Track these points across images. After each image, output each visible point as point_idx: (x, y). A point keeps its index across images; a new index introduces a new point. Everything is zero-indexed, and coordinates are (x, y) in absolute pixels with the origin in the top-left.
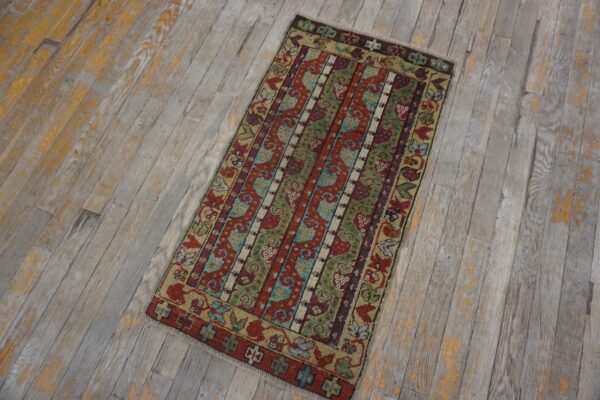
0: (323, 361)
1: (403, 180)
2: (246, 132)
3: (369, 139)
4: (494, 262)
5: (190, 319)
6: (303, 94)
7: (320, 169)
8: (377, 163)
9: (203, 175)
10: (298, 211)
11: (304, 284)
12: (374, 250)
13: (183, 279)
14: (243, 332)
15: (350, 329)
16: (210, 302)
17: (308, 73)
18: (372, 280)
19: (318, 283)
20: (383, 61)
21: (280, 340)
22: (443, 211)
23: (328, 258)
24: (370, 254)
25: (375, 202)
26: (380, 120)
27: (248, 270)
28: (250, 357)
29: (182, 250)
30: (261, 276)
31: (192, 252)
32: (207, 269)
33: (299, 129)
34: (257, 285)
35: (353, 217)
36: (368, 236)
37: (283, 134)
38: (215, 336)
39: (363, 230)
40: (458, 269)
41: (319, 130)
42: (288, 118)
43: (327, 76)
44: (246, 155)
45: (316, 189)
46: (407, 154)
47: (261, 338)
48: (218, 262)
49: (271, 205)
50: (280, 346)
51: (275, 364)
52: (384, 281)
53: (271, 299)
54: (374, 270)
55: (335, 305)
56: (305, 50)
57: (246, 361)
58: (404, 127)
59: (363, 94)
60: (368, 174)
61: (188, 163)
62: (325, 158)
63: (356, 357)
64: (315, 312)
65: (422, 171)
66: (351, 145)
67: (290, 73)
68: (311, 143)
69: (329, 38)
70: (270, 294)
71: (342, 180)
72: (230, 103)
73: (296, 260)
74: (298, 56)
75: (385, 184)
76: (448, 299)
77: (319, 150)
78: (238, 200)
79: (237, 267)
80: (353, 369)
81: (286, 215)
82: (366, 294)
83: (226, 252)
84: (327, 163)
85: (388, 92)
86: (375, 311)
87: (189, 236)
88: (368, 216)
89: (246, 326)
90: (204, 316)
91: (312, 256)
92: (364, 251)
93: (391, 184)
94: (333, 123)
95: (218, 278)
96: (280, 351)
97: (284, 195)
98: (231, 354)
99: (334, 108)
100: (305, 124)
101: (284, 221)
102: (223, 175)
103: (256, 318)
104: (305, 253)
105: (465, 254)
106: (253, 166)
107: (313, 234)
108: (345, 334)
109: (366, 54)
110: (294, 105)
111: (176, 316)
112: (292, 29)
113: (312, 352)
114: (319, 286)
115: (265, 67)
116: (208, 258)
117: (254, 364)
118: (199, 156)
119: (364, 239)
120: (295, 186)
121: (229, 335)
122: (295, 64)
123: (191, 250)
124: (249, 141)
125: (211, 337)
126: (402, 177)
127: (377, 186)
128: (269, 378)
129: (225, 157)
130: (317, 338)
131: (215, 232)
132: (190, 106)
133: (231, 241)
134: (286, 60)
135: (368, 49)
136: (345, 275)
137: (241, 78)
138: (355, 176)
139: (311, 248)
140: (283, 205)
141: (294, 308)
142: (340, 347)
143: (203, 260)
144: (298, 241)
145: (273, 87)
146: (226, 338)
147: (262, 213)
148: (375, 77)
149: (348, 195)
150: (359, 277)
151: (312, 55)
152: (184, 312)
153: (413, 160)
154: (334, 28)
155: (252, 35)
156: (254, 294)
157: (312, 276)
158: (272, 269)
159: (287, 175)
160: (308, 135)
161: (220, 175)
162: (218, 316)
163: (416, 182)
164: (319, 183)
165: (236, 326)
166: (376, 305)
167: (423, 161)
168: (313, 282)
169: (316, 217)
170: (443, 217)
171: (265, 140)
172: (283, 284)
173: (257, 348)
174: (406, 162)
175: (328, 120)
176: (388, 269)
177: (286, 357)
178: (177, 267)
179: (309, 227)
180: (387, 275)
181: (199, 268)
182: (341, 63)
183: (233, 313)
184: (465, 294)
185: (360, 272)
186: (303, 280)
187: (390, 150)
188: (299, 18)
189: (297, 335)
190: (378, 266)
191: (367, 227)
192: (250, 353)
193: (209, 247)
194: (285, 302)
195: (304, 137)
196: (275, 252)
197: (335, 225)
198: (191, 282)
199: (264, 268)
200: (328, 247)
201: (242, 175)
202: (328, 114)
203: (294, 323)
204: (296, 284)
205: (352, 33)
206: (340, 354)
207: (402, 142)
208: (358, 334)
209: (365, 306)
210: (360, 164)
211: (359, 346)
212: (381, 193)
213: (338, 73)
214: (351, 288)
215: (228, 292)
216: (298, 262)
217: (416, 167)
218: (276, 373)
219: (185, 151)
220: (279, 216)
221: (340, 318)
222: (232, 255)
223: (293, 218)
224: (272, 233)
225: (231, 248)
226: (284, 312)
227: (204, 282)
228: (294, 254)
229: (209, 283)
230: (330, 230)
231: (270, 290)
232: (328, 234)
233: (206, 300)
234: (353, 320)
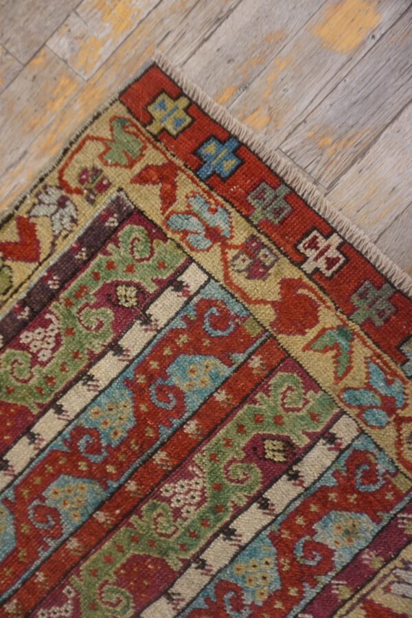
0: (164, 176)
10: (62, 569)
11: (130, 374)
14: (328, 317)
15: (74, 221)
16: (391, 432)
19: (95, 359)
21: (243, 263)
23: (44, 409)
27: (257, 473)
28: (333, 253)
31: (395, 597)
32: (367, 526)
34: (249, 424)
47: (288, 286)
48: (329, 533)
50: (249, 248)
51: (277, 212)
53: (226, 371)
55: (82, 289)
57: (344, 247)
63: (88, 157)
64: (132, 292)
70: (226, 384)
73: (124, 442)
79: (283, 493)
80: (106, 134)
89: (318, 328)
91: (79, 432)
95: (346, 487)
96: (253, 238)
98: (380, 279)
101: (109, 560)
103: (283, 339)
104: (94, 449)
107: (53, 486)
108: (88, 214)
113: (179, 206)
114: (97, 351)
116: (356, 557)
117: (328, 231)
121: (367, 325)
128: (305, 187)
130: (155, 233)
133: (273, 575)
136: (25, 348)
139: (74, 455)
140: (93, 607)
141: (180, 324)
142: (112, 193)
143: (372, 560)
146: (379, 322)
156: (265, 404)
157: (103, 384)
158: (195, 447)
162: (380, 385)
165: (343, 342)
168: (107, 368)
169: (25, 529)
172: (180, 395)
173: (308, 267)
177: (246, 218)
179: (55, 513)
181: (390, 543)
183: (338, 379)
186: (129, 383)
189: (197, 256)
192: (331, 262)
193: (342, 591)
194: (195, 348)
196: (167, 489)
199: (213, 458)
200: (33, 438)
203: (193, 289)
204: (151, 378)
206: (119, 177)
208: (62, 203)
209: (18, 259)
211: (71, 178)
214: (26, 313)
215: (332, 439)
216: (122, 434)
218: (282, 191)
220: (118, 584)
221: (82, 255)
222: (286, 535)
223: (85, 557)
224: (152, 543)
225: (280, 554)
226: (207, 325)
227: (389, 496)
228: (122, 458)
229: (377, 487)
230: (9, 479)
231: (221, 397)
232: (18, 469)
233: (399, 443)
234: (56, 237)
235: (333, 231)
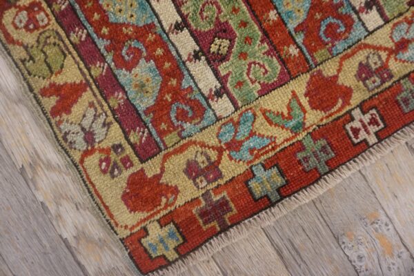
5: (216, 198)
13: (126, 162)
14: (314, 117)
16: (213, 142)
21: (374, 63)
27: (205, 27)
28: (363, 135)
29: (65, 127)
30: (235, 10)
31: (83, 109)
32: (144, 103)
34: (246, 32)
38: (282, 174)
47: (347, 93)
48: (145, 71)
50: (383, 70)
53: (292, 25)
57: (365, 146)
70: (282, 22)
79: (185, 44)
83: (134, 44)
87: (45, 92)
89: (307, 107)
90: (231, 168)
95: (178, 94)
96: (391, 76)
98: (333, 166)
103: (305, 78)
111: (192, 220)
116: (122, 88)
117: (381, 137)
121: (300, 146)
123: (77, 109)
125: (280, 181)
131: (78, 36)
133: (122, 18)
143: (117, 100)
146: (300, 156)
152: (195, 201)
156: (259, 49)
162: (251, 143)
165: (292, 123)
173: (357, 113)
177: (408, 75)
178: (92, 161)
181: (128, 117)
183: (264, 112)
189: (388, 27)
192: (356, 132)
193: (98, 70)
198: (146, 152)
203: (364, 16)
215: (219, 94)
222: (151, 37)
225: (136, 27)
226: (331, 20)
227: (163, 126)
229: (173, 119)
231: (272, 15)
233: (203, 145)
235: (380, 139)
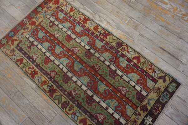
0: (13, 41)
1: (64, 100)
2: (113, 39)
3: (90, 93)
4: (12, 122)
5: (46, 5)
6: (126, 71)
7: (84, 65)
8: (77, 92)
9: (99, 19)
10: (68, 50)
11: (40, 43)
12: (40, 74)
13: (60, 5)
14: (34, 20)
15: (18, 53)
16: (48, 12)
17: (138, 77)
18: (30, 68)
19: (38, 48)
20: (135, 121)
21: (26, 30)
22: (43, 111)
23: (45, 55)
24: (39, 71)
25: (59, 82)
26: (99, 103)
27: (54, 26)
28: (26, 20)
29: (70, 6)
30: (50, 30)
31: (68, 9)
32: (60, 13)
33: (107, 63)
34: (47, 28)
35: (56, 70)
36: (46, 74)
37: (107, 55)
38: (37, 11)
39: (49, 73)
40: (17, 105)
41: (103, 72)
42: (115, 60)
43: (134, 87)
44: (102, 37)
45: (74, 60)
46: (76, 108)
47: (30, 24)
48: (61, 17)
49: (76, 41)
51: (20, 26)
52: (27, 72)
53: (41, 31)
54: (33, 70)
55: (29, 52)
56: (155, 81)
58: (90, 114)
59: (117, 101)
60: (73, 85)
61: (106, 15)
62: (88, 69)
63: (8, 52)
64: (29, 44)
65: (64, 111)
66: (91, 83)
67: (141, 69)
68: (98, 66)
69: (160, 97)
71: (75, 73)
72: (131, 37)
73: (50, 43)
74: (151, 76)
75: (65, 91)
76: (9, 94)
77: (93, 67)
78: (82, 29)
79: (56, 23)
80: (5, 50)
81: (69, 45)
82: (26, 64)
83: (64, 20)
84: (85, 69)
85: (114, 115)
86: (19, 65)
87: (75, 10)
88: (54, 77)
90: (45, 9)
91: (48, 49)
92: (42, 70)
93: (64, 94)
94: (105, 80)
95: (55, 16)
96: (23, 29)
97: (78, 47)
98: (30, 14)
99: (113, 83)
100: (109, 66)
101: (67, 44)
102: (96, 26)
103: (37, 25)
104: (51, 47)
105: (21, 111)
106: (95, 38)
107: (57, 53)
108: (17, 51)
109: (143, 114)
110: (121, 65)
111: (49, 1)
112: (171, 79)
113: (17, 39)
114: (37, 48)
115: (149, 58)
116: (64, 14)
118: (108, 20)
119: (46, 72)
120: (80, 52)
121: (35, 15)
122: (147, 73)
123: (69, 9)
124: (108, 40)
125: (37, 10)
126: (65, 100)
127: (66, 87)
128: (18, 22)
129: (103, 29)
130: (21, 41)
131: (72, 18)
132: (135, 21)
133: (67, 23)
134: (150, 69)
135: (146, 116)
136: (36, 59)
137: (145, 45)
138: (74, 79)
139: (52, 50)
140: (73, 45)
141: (34, 37)
142: (14, 48)
143: (64, 12)
144: (56, 46)
145: (134, 58)
147: (73, 36)
148: (125, 112)
149: (67, 73)
150: (33, 64)
151: (150, 84)
152: (49, 4)
153: (71, 109)
154: (166, 102)
155: (172, 57)
156: (45, 26)
157: (42, 47)
158: (51, 34)
159: (86, 50)
160: (103, 66)
161: (96, 25)
163: (60, 105)
164: (77, 62)
165: (37, 18)
166: (20, 66)
167: (69, 114)
168: (40, 47)
169: (63, 56)
170: (40, 109)
171: (106, 47)
172: (43, 36)
173: (27, 22)
174: (71, 105)
175: (108, 78)
176: (30, 76)
177: (20, 30)
178: (65, 3)
179: (60, 52)
180: (28, 75)
181: (62, 11)
182: (140, 97)
183: (42, 18)
184: (7, 102)
185: (35, 65)
186: (42, 43)
187: (80, 100)
188: (178, 85)
189: (25, 36)
190: (33, 72)
191: (50, 75)
192: (27, 20)
193: (68, 15)
194: (37, 35)
195: (102, 64)
196: (56, 37)
197: (57, 62)
198: (58, 7)
199: (52, 31)
200: (49, 56)
201: (93, 33)
202: (111, 79)
203: (29, 36)
204: (41, 40)
205: (161, 112)
206: (12, 47)
207: (83, 109)
208: (15, 55)
209: (23, 62)
210: (79, 83)
211: (11, 54)
212: (62, 87)
213: (134, 93)
214: (31, 60)
215: (49, 18)
217: (67, 109)
218: (17, 26)
219: (112, 15)
220: (70, 42)
221: (23, 52)
222: (62, 22)
223: (66, 47)
224: (64, 38)
225: (64, 22)
226: (34, 34)
227: (56, 11)
228: (52, 43)
230: (56, 60)
231: (44, 31)
232: (54, 58)
233: (50, 11)
234: (20, 56)
235: (23, 20)
